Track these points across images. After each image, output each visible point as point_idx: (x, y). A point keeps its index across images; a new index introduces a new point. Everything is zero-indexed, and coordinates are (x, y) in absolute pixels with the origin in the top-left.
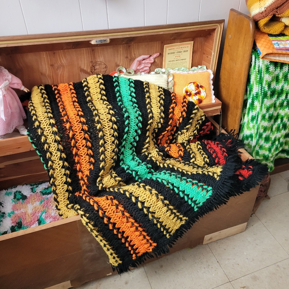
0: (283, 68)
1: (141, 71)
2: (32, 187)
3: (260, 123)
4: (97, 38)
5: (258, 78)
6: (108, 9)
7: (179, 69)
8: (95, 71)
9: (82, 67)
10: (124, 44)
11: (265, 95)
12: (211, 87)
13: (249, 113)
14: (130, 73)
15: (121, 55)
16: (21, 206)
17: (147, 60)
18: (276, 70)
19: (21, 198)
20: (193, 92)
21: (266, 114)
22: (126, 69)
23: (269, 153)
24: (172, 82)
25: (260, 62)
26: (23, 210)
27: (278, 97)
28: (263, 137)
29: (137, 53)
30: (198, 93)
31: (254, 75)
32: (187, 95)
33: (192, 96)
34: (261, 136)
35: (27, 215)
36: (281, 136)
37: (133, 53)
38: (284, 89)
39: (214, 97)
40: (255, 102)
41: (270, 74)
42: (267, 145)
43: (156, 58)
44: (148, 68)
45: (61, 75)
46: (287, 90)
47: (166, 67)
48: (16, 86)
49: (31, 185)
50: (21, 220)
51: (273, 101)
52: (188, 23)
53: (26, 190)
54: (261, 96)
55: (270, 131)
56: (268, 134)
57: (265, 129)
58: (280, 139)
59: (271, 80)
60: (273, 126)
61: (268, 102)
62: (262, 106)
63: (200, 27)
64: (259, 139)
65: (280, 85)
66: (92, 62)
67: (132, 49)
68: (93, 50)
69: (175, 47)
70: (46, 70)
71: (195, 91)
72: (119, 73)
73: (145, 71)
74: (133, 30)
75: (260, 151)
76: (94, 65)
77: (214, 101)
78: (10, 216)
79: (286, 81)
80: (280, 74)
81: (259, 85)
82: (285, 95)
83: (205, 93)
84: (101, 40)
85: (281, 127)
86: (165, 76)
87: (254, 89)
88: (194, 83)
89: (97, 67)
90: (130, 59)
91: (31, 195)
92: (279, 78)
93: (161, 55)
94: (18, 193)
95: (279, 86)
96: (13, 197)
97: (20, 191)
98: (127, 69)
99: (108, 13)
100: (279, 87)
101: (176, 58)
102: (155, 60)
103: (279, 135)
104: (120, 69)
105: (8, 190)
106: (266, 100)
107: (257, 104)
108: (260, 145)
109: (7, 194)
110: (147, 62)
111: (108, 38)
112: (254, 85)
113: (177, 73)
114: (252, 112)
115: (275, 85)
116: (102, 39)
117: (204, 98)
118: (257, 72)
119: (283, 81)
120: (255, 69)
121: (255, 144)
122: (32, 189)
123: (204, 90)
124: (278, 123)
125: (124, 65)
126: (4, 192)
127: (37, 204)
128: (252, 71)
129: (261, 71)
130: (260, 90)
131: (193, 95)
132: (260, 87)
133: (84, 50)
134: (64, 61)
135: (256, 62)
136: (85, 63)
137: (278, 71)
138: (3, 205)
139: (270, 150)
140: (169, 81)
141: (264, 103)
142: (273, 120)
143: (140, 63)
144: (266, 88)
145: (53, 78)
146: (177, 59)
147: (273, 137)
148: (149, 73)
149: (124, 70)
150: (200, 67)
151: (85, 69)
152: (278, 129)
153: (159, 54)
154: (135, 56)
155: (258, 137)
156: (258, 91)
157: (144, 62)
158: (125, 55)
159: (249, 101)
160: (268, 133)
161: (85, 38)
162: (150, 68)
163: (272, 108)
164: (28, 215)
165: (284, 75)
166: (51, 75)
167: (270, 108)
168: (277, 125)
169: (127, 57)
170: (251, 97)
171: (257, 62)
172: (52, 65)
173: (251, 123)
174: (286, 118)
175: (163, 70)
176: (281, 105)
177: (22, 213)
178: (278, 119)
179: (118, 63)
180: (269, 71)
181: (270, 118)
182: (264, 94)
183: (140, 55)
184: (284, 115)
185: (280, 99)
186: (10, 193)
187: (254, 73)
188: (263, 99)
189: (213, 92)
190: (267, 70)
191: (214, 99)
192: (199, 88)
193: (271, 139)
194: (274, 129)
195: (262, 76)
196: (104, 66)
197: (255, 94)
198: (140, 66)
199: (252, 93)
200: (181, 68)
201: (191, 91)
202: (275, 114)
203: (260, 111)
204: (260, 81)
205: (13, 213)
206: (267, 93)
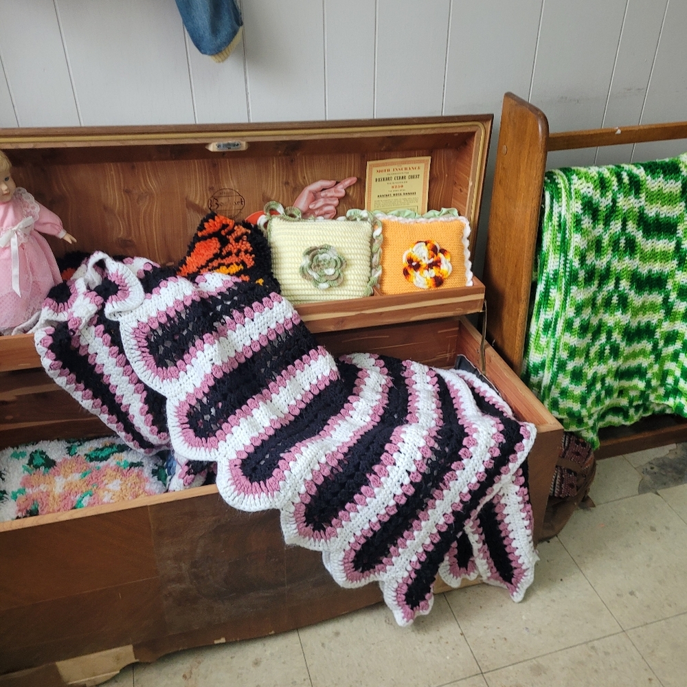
0: (609, 225)
1: (317, 213)
2: (69, 445)
3: (560, 337)
4: (221, 139)
5: (559, 239)
6: (248, 83)
7: (399, 212)
8: (218, 209)
9: (192, 198)
10: (280, 155)
11: (573, 279)
12: (465, 253)
13: (539, 314)
14: (292, 216)
15: (273, 178)
16: (42, 479)
17: (329, 192)
18: (594, 226)
19: (43, 465)
20: (425, 262)
21: (575, 320)
22: (284, 208)
23: (582, 408)
24: (380, 238)
25: (563, 206)
26: (43, 488)
27: (600, 286)
28: (567, 369)
29: (309, 175)
30: (436, 264)
31: (549, 232)
32: (411, 266)
33: (421, 269)
34: (562, 366)
35: (51, 498)
36: (608, 372)
37: (299, 174)
38: (611, 269)
39: (470, 275)
40: (551, 290)
41: (584, 233)
42: (579, 390)
43: (350, 187)
44: (331, 208)
45: (145, 213)
46: (618, 271)
47: (372, 207)
48: (48, 230)
49: (69, 442)
50: (38, 505)
51: (591, 293)
52: (414, 118)
53: (55, 450)
54: (564, 279)
55: (583, 358)
56: (579, 365)
57: (573, 353)
58: (606, 379)
59: (586, 247)
60: (591, 348)
61: (580, 294)
62: (565, 300)
63: (440, 127)
64: (558, 372)
65: (605, 259)
66: (211, 189)
67: (299, 166)
68: (214, 165)
69: (391, 168)
70: (115, 200)
71: (429, 259)
72: (268, 214)
73: (327, 213)
74: (296, 126)
75: (560, 400)
76: (216, 195)
77: (470, 284)
78: (15, 497)
79: (616, 253)
80: (604, 237)
81: (560, 255)
82: (614, 281)
83: (450, 265)
84: (229, 144)
85: (607, 352)
86: (367, 226)
87: (549, 261)
88: (426, 243)
89: (223, 200)
90: (293, 186)
91: (65, 460)
92: (603, 245)
93: (361, 182)
94: (38, 454)
95: (602, 261)
96: (27, 462)
97: (44, 451)
98: (288, 208)
99: (249, 91)
100: (601, 263)
101: (394, 189)
102: (348, 191)
103: (602, 369)
104: (273, 207)
105: (18, 448)
106: (574, 289)
107: (556, 295)
108: (562, 386)
109: (16, 456)
110: (329, 194)
111: (243, 141)
112: (550, 254)
113: (393, 220)
114: (546, 311)
115: (594, 258)
116: (230, 142)
117: (447, 276)
118: (557, 228)
119: (610, 252)
120: (551, 220)
121: (549, 381)
122: (69, 449)
123: (449, 259)
124: (601, 342)
125: (281, 197)
126: (10, 451)
127: (76, 477)
128: (545, 224)
129: (565, 225)
130: (562, 266)
131: (425, 269)
132: (563, 259)
133: (196, 164)
134: (153, 185)
135: (554, 205)
136: (196, 191)
137: (600, 230)
138: (3, 476)
139: (583, 401)
140: (374, 237)
141: (571, 295)
142: (589, 335)
143: (315, 196)
144: (576, 264)
145: (128, 217)
146: (395, 193)
147: (589, 373)
148: (335, 218)
149: (280, 209)
150: (444, 210)
151: (197, 202)
152: (601, 356)
153: (354, 180)
154: (304, 182)
155: (555, 366)
156: (557, 268)
157: (323, 194)
158: (283, 178)
159: (541, 288)
160: (578, 362)
161: (195, 138)
162: (338, 208)
163: (587, 307)
164: (54, 498)
165: (612, 240)
166: (125, 211)
167: (583, 306)
168: (599, 347)
169: (287, 183)
170: (544, 278)
171: (556, 205)
172: (127, 192)
173: (542, 336)
174: (618, 334)
175: (364, 213)
176: (607, 303)
177: (42, 492)
178: (600, 333)
179: (269, 194)
180: (582, 226)
181: (584, 329)
182: (570, 275)
183: (315, 180)
184: (613, 326)
185: (604, 289)
186: (23, 454)
187: (550, 228)
188: (568, 284)
189: (469, 264)
190: (577, 225)
191: (469, 280)
192: (437, 254)
193: (586, 376)
194: (592, 355)
195: (567, 236)
196: (238, 199)
197: (553, 273)
198: (315, 204)
199: (545, 271)
200: (404, 212)
201: (419, 259)
202: (595, 322)
203: (560, 311)
204: (563, 247)
205: (22, 491)
206: (578, 274)
